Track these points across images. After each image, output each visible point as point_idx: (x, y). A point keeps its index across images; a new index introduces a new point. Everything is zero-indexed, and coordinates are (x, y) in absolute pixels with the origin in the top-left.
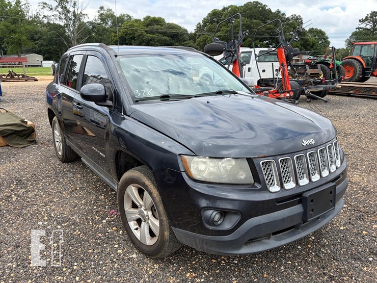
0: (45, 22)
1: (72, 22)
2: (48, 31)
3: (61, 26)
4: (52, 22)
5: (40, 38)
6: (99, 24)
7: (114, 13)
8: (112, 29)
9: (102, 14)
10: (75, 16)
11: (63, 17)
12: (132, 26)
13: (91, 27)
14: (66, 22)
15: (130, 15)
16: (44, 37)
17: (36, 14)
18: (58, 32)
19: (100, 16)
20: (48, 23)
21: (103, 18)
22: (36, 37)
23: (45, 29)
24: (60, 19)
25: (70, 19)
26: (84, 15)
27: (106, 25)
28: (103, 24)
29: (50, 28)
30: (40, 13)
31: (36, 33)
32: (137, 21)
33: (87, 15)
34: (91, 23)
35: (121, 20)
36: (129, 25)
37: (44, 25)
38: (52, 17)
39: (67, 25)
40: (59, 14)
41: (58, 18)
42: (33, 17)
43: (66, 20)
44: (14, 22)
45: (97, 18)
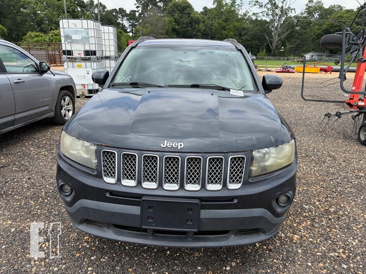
0: (254, 19)
1: (278, 17)
2: (254, 27)
3: (266, 22)
4: (259, 19)
5: (246, 34)
6: (305, 18)
7: (323, 5)
8: (317, 22)
9: (310, 7)
10: (282, 11)
11: (270, 13)
12: (341, 17)
13: (296, 22)
14: (272, 18)
15: (342, 6)
16: (250, 33)
17: (245, 12)
18: (262, 28)
19: (307, 9)
20: (257, 20)
21: (310, 11)
22: (243, 33)
23: (250, 26)
24: (267, 15)
25: (277, 15)
26: (292, 9)
27: (312, 18)
28: (309, 17)
29: (257, 24)
30: (249, 11)
31: (244, 29)
32: (348, 11)
33: (294, 9)
34: (296, 17)
35: (330, 11)
36: (338, 17)
37: (252, 21)
38: (261, 14)
39: (272, 21)
40: (267, 11)
41: (265, 14)
42: (242, 15)
43: (273, 16)
44: (226, 20)
45: (303, 11)
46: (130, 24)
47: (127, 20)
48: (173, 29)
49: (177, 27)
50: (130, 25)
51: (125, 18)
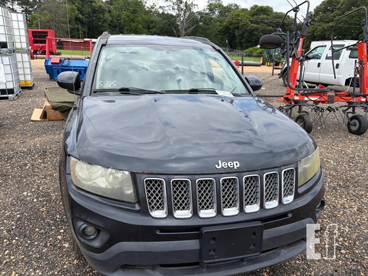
0: (160, 12)
1: (183, 12)
2: (162, 21)
3: (172, 15)
4: (166, 13)
5: (154, 27)
6: (207, 14)
7: (222, 2)
8: (218, 19)
9: (211, 4)
10: (186, 6)
11: (176, 7)
12: (238, 15)
13: (199, 17)
14: (178, 12)
15: (238, 5)
16: (158, 26)
17: (152, 5)
18: (170, 22)
19: (208, 6)
20: (163, 13)
21: (211, 8)
22: (151, 26)
23: (158, 19)
24: (173, 9)
25: (182, 9)
26: (195, 5)
27: (213, 15)
28: (210, 13)
29: (164, 18)
30: (156, 4)
31: (152, 22)
32: (243, 10)
33: (197, 5)
34: (200, 13)
35: (228, 9)
36: (235, 15)
37: (159, 15)
38: (167, 8)
39: (178, 15)
40: (172, 5)
41: (171, 8)
42: (150, 7)
43: (178, 11)
44: (134, 12)
45: (206, 8)
46: (22, 9)
47: (19, 4)
48: (76, 17)
49: (80, 16)
50: (23, 11)
51: (16, 3)
